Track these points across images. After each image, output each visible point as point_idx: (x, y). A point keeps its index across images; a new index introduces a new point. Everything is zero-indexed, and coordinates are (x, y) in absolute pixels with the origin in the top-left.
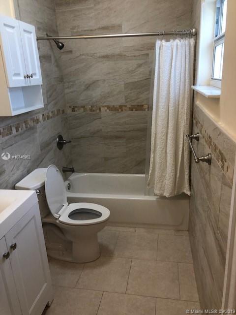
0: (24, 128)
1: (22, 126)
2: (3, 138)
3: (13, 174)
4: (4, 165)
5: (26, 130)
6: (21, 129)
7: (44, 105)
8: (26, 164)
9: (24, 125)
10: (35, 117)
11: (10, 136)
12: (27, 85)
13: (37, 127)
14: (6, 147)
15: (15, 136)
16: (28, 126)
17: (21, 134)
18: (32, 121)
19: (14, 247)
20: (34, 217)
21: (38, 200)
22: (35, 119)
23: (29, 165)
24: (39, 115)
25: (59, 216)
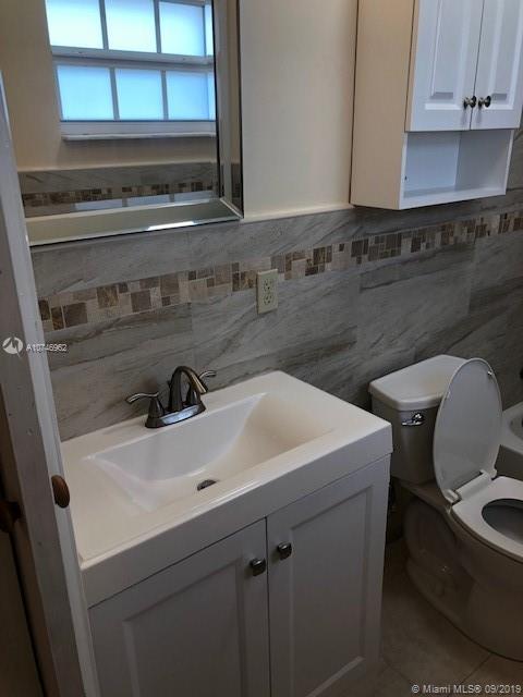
0: (438, 245)
1: (433, 238)
2: (371, 263)
3: (374, 355)
4: (356, 327)
5: (440, 251)
6: (427, 247)
7: (507, 190)
8: (418, 336)
9: (438, 236)
10: (477, 219)
11: (390, 259)
12: (467, 128)
13: (477, 246)
14: (373, 284)
15: (405, 263)
16: (452, 240)
17: (422, 259)
18: (466, 231)
19: (283, 553)
20: (367, 490)
21: (392, 451)
22: (478, 223)
23: (426, 339)
24: (492, 213)
25: (456, 497)
